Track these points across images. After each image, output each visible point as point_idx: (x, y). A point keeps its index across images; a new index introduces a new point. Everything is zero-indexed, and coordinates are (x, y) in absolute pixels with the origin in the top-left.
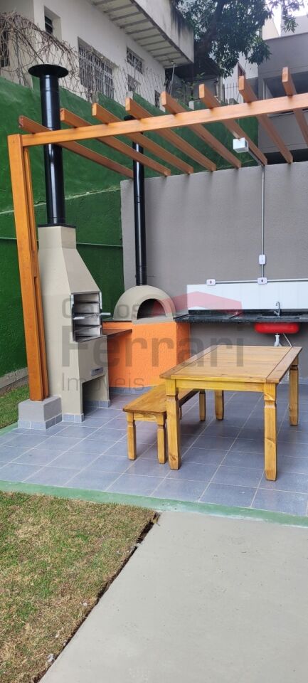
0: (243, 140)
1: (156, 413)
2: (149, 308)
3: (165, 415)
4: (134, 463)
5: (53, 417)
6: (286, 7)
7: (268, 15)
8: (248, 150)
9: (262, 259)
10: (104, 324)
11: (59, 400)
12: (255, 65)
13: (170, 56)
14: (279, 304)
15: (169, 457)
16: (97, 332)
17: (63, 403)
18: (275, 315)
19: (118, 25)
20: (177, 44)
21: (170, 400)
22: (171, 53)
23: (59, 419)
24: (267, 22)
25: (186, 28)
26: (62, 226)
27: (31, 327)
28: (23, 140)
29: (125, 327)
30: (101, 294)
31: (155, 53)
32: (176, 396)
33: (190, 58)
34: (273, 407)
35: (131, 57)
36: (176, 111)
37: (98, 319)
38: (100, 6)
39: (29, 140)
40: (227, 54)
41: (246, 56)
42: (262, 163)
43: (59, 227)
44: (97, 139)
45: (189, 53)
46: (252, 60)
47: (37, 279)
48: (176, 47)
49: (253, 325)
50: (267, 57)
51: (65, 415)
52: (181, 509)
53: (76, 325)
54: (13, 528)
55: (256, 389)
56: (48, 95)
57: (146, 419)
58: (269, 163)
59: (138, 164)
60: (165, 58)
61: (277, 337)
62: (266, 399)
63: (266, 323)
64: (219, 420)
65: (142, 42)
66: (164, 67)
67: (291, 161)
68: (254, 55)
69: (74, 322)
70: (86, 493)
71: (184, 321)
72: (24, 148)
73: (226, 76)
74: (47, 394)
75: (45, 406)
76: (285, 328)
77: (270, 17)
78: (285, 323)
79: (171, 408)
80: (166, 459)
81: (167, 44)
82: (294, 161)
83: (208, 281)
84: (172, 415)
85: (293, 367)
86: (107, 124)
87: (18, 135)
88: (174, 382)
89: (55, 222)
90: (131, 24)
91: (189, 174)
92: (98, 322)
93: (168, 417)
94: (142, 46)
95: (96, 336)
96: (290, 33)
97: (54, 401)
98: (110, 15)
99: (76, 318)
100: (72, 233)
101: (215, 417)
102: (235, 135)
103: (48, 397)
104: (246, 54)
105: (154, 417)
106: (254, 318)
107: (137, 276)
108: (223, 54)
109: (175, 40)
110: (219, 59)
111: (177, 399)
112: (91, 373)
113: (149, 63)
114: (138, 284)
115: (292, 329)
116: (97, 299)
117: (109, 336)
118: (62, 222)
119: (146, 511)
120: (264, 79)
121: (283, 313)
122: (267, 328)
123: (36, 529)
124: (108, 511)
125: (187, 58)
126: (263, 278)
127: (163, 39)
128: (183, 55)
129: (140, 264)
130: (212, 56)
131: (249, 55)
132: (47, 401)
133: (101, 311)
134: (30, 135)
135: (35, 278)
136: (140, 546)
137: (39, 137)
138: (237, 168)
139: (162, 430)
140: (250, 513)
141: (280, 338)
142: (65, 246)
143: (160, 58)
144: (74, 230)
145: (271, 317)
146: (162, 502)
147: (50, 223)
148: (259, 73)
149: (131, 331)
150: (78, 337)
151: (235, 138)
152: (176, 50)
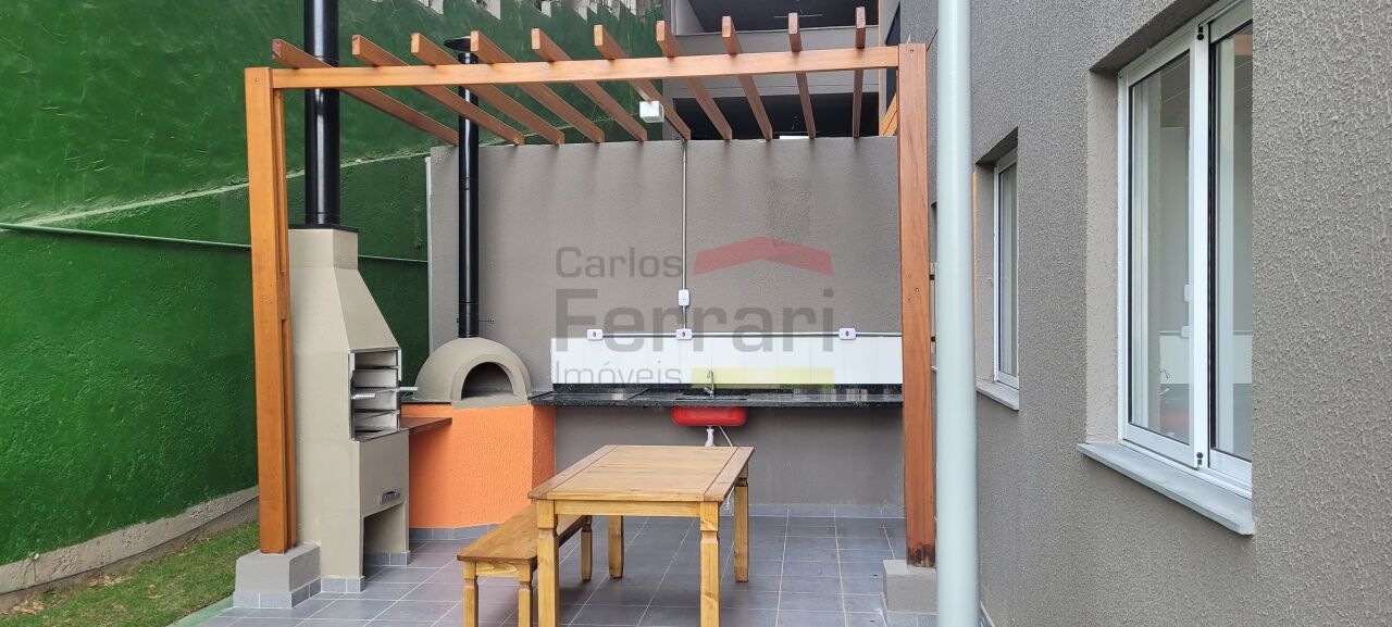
0: (656, 104)
1: (516, 562)
2: (484, 378)
3: (534, 564)
5: (305, 583)
8: (662, 120)
9: (683, 297)
10: (404, 409)
11: (316, 552)
16: (390, 422)
17: (324, 557)
18: (707, 394)
21: (544, 537)
23: (316, 588)
26: (334, 228)
28: (275, 79)
29: (440, 413)
30: (400, 352)
32: (555, 529)
34: (715, 541)
36: (554, 58)
37: (394, 398)
39: (284, 78)
42: (683, 137)
43: (331, 231)
44: (416, 89)
47: (287, 323)
49: (670, 411)
51: (326, 581)
53: (357, 410)
55: (687, 512)
56: (318, 2)
57: (500, 573)
58: (693, 138)
59: (468, 122)
61: (710, 432)
62: (703, 528)
63: (692, 408)
64: (614, 579)
67: (730, 137)
69: (353, 403)
71: (547, 403)
72: (274, 91)
74: (293, 540)
75: (293, 562)
76: (723, 417)
78: (722, 408)
79: (546, 549)
82: (734, 138)
83: (589, 332)
84: (546, 563)
85: (740, 482)
86: (433, 65)
87: (266, 69)
88: (551, 505)
89: (321, 220)
91: (557, 145)
92: (394, 405)
93: (541, 566)
95: (388, 429)
97: (307, 554)
99: (357, 396)
100: (351, 240)
101: (607, 574)
102: (643, 95)
103: (295, 546)
105: (514, 569)
106: (671, 399)
107: (462, 320)
111: (555, 534)
112: (379, 498)
114: (462, 334)
115: (736, 418)
116: (392, 362)
117: (411, 430)
118: (332, 222)
121: (719, 391)
122: (693, 416)
126: (684, 330)
129: (469, 298)
132: (294, 553)
133: (400, 384)
134: (290, 71)
135: (283, 322)
137: (306, 75)
138: (641, 142)
139: (527, 591)
141: (714, 434)
142: (339, 264)
144: (354, 237)
145: (698, 397)
147: (310, 222)
149: (449, 421)
150: (358, 432)
151: (643, 100)
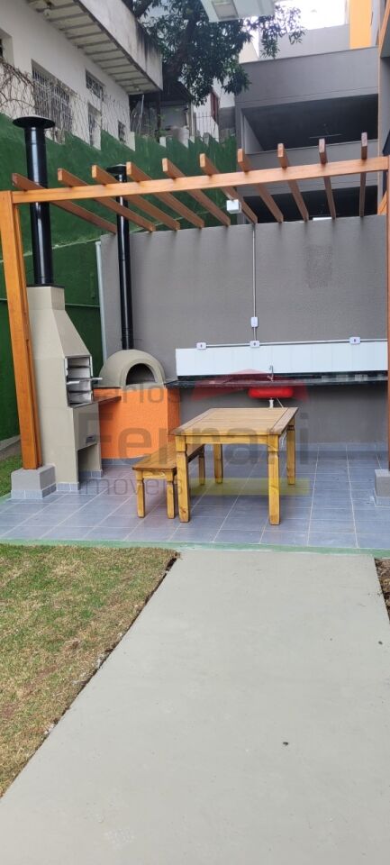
0: (237, 201)
1: (164, 470)
2: (139, 373)
3: (175, 471)
4: (143, 520)
5: (48, 485)
6: (266, 30)
7: (247, 37)
9: (254, 321)
10: (95, 391)
11: (52, 469)
12: (232, 94)
13: (136, 82)
14: (272, 368)
15: (180, 511)
16: (88, 397)
17: (57, 471)
18: (269, 380)
19: (75, 44)
20: (144, 69)
21: (179, 456)
22: (137, 78)
23: (53, 489)
24: (245, 45)
25: (153, 49)
26: (52, 286)
27: (24, 392)
28: (14, 197)
29: (111, 394)
30: (91, 358)
31: (118, 77)
32: (186, 451)
33: (158, 85)
34: (276, 457)
35: (91, 82)
36: (176, 176)
37: (89, 384)
38: (56, 23)
39: (20, 197)
40: (200, 79)
41: (222, 83)
42: (253, 221)
43: (50, 287)
44: (94, 200)
45: (157, 77)
46: (228, 89)
47: (29, 342)
48: (142, 72)
49: (247, 389)
50: (246, 87)
51: (59, 484)
52: (197, 548)
53: (70, 390)
54: (49, 567)
55: (260, 441)
56: (34, 148)
57: (155, 477)
58: (259, 222)
59: (122, 218)
60: (129, 83)
61: (271, 402)
62: (269, 450)
63: (260, 388)
64: (218, 483)
65: (103, 64)
66: (128, 92)
68: (231, 84)
69: (68, 386)
70: (106, 543)
71: (176, 387)
72: (14, 205)
73: (198, 105)
74: (40, 463)
75: (42, 474)
76: (279, 393)
77: (249, 41)
79: (181, 463)
80: (176, 514)
81: (132, 68)
82: (284, 221)
83: (199, 344)
84: (182, 471)
85: (290, 427)
86: (104, 184)
87: (9, 192)
88: (183, 438)
89: (43, 282)
90: (91, 44)
91: (175, 231)
92: (88, 388)
93: (179, 472)
94: (103, 68)
95: (87, 402)
96: (271, 58)
97: (48, 470)
98: (66, 33)
99: (70, 383)
100: (61, 293)
102: (229, 196)
103: (42, 466)
104: (222, 81)
105: (163, 474)
107: (123, 340)
108: (195, 79)
109: (142, 64)
110: (190, 84)
111: (186, 455)
112: (85, 440)
113: (111, 89)
114: (124, 347)
115: (287, 394)
116: (87, 364)
117: (100, 403)
118: (49, 282)
119: (167, 551)
120: (243, 110)
121: (277, 377)
122: (261, 393)
123: (71, 568)
124: (133, 552)
125: (155, 85)
126: (255, 341)
127: (128, 62)
128: (150, 80)
129: (127, 327)
130: (182, 80)
131: (226, 83)
132: (41, 470)
133: (92, 376)
134: (22, 192)
135: (27, 341)
136: (170, 574)
137: (31, 194)
138: (227, 226)
139: (171, 486)
140: (260, 547)
141: (274, 402)
142: (55, 307)
143: (123, 83)
144: (62, 291)
146: (180, 545)
147: (37, 283)
148: (236, 103)
149: (119, 398)
150: (71, 403)
151: (229, 199)
152: (142, 75)
